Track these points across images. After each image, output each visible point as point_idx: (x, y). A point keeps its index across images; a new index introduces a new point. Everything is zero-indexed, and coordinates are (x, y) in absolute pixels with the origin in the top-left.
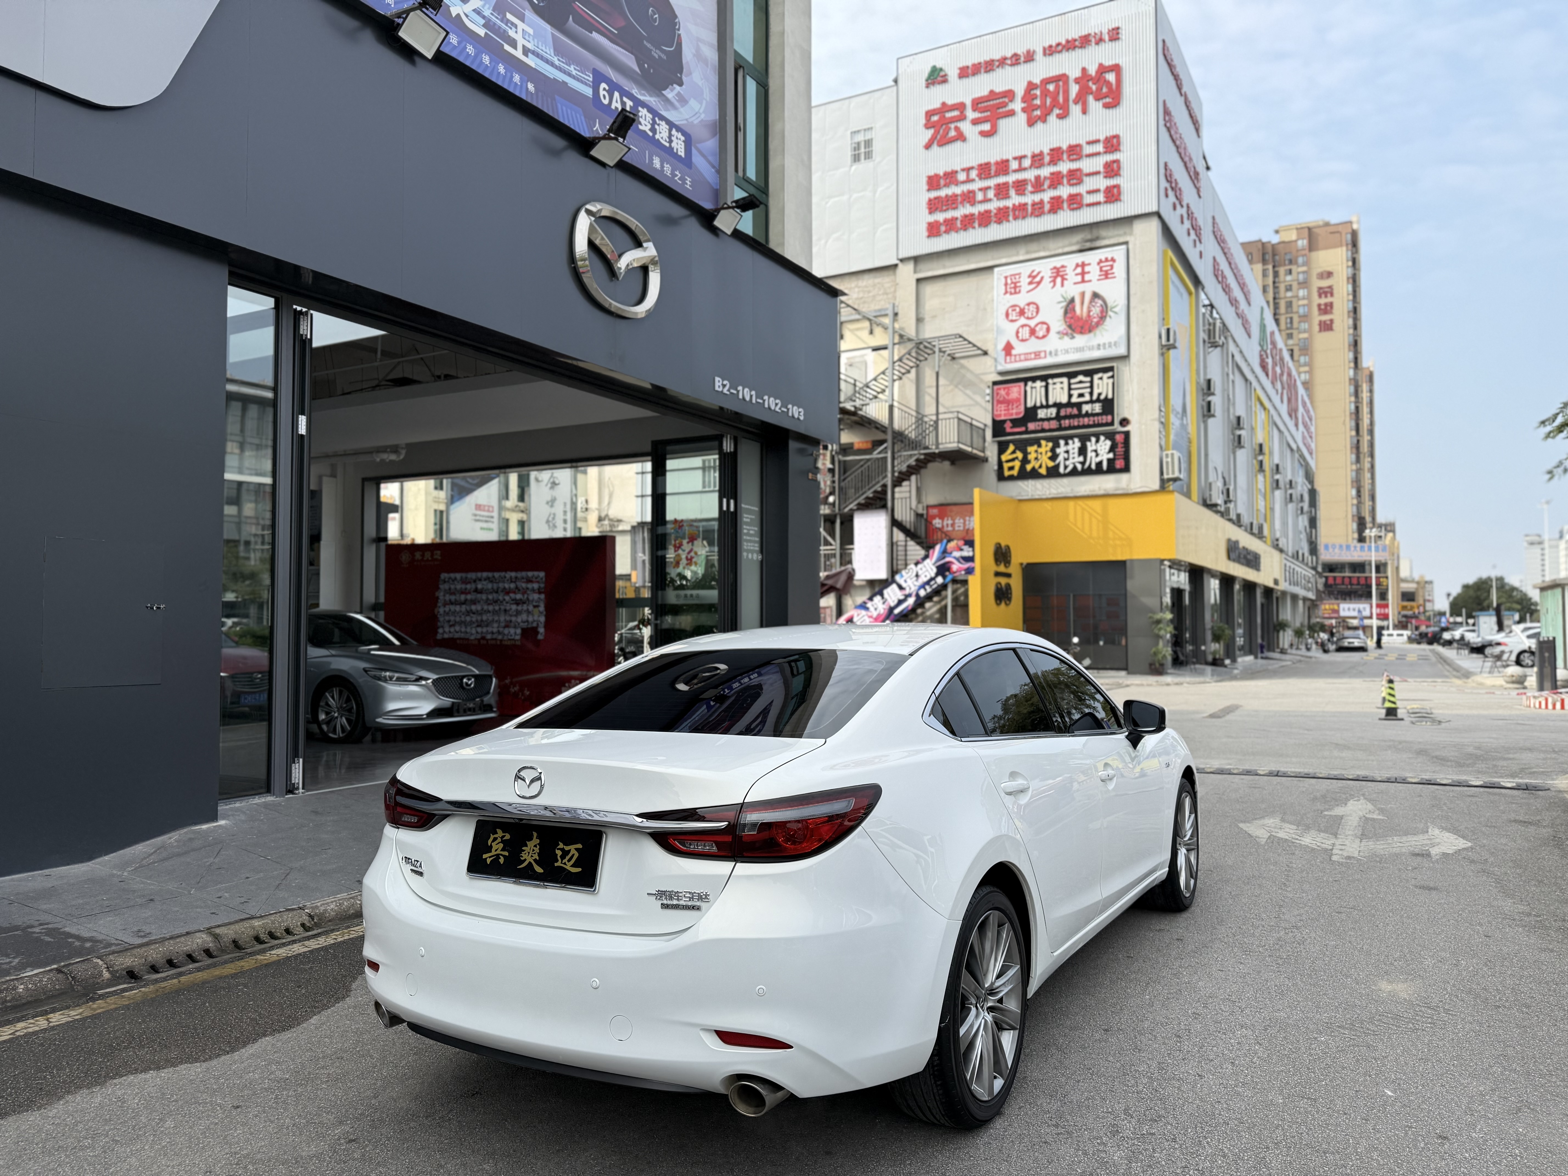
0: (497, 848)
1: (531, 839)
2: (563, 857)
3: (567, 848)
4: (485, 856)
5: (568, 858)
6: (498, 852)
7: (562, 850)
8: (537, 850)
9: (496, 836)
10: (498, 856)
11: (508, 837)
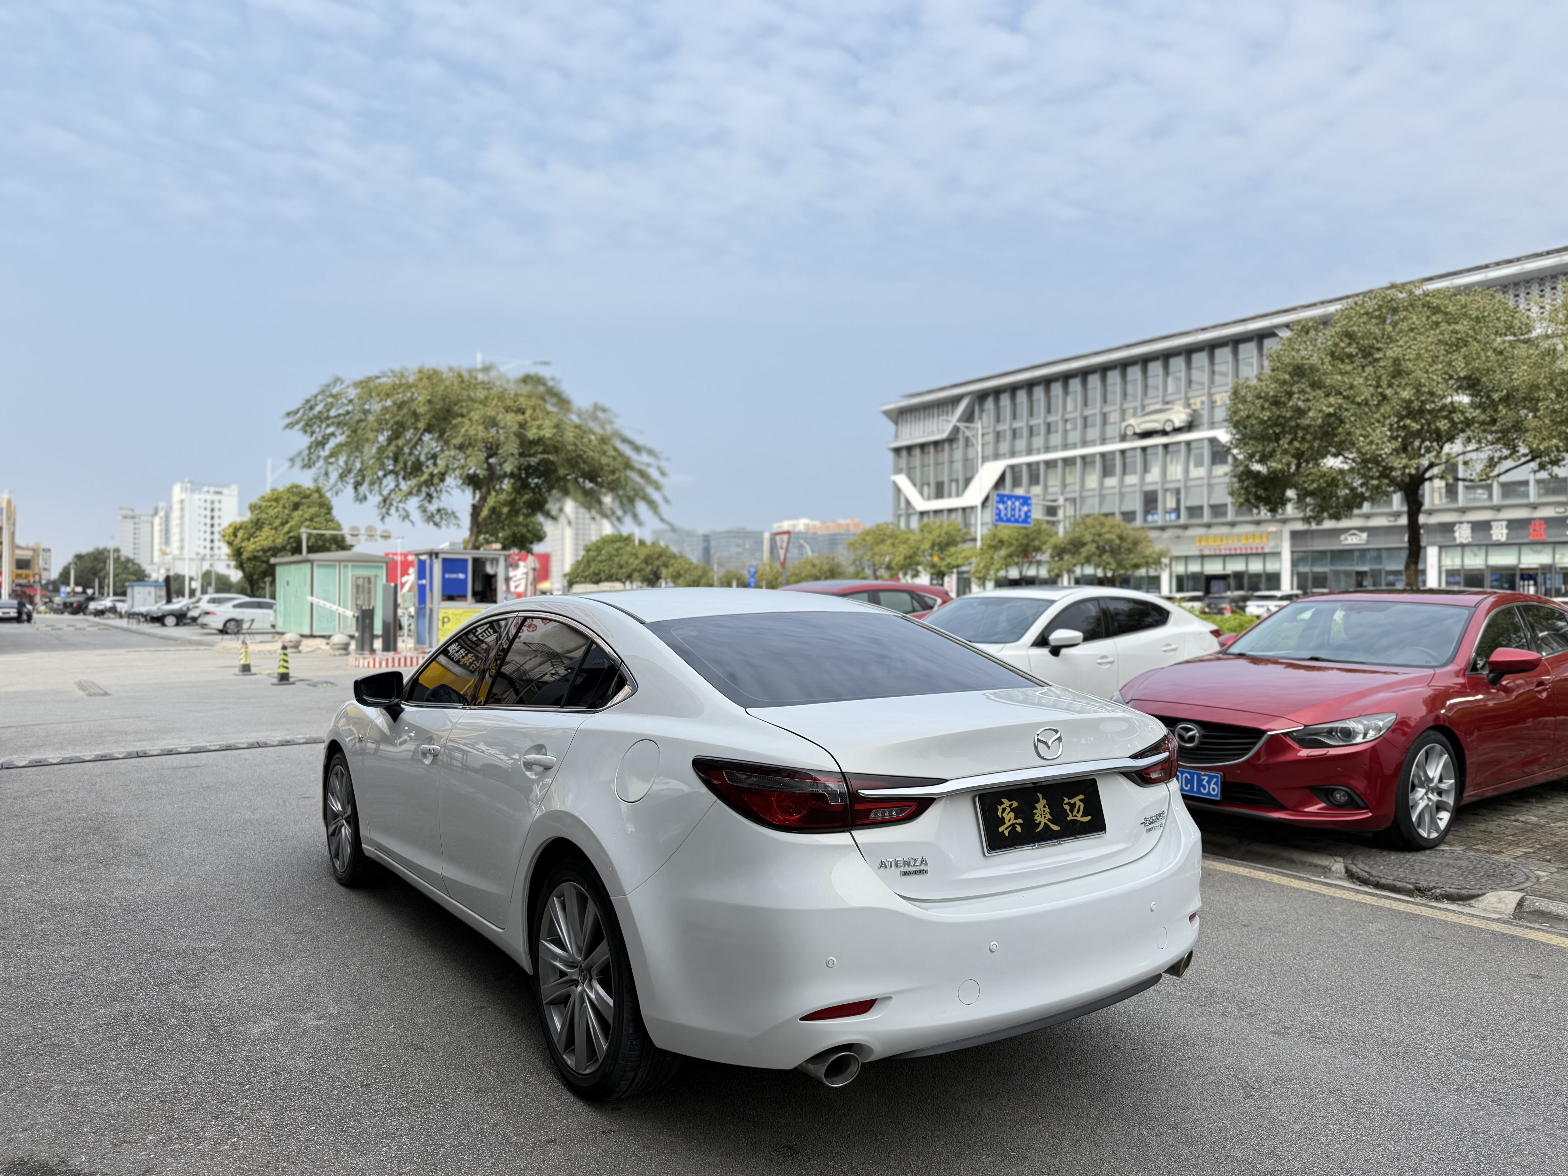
0: (1009, 818)
1: (1038, 801)
2: (1072, 810)
3: (1072, 801)
4: (1001, 829)
5: (1076, 810)
6: (1012, 821)
7: (1069, 804)
8: (1047, 810)
9: (1003, 806)
10: (1013, 825)
11: (1015, 804)
